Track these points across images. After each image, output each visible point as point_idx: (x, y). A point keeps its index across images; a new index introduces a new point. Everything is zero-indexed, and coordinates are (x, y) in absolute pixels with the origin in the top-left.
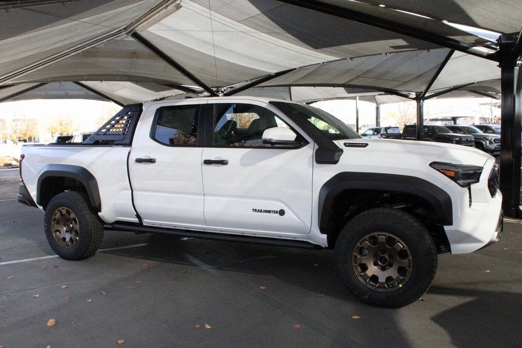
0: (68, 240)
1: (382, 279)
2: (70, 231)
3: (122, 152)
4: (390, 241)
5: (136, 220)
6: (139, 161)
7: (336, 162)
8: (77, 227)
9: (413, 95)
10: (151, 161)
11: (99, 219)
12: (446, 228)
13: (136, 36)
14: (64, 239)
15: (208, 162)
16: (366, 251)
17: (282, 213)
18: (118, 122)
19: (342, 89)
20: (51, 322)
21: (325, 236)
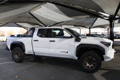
0: (17, 58)
1: (90, 67)
2: (17, 56)
3: (30, 38)
4: (92, 59)
5: (33, 54)
6: (34, 41)
7: (80, 41)
8: (20, 55)
9: (88, 27)
10: (37, 41)
11: (25, 53)
12: (104, 56)
13: (30, 13)
14: (16, 58)
15: (50, 41)
16: (86, 61)
17: (67, 52)
18: (29, 32)
19: (73, 26)
20: (17, 77)
21: (77, 57)
